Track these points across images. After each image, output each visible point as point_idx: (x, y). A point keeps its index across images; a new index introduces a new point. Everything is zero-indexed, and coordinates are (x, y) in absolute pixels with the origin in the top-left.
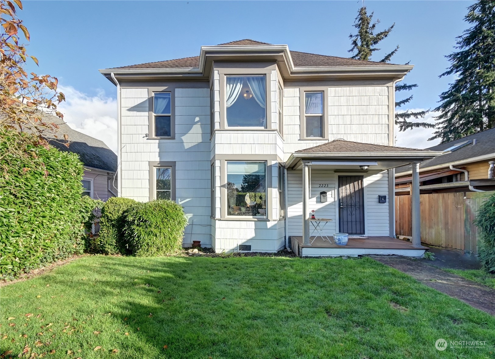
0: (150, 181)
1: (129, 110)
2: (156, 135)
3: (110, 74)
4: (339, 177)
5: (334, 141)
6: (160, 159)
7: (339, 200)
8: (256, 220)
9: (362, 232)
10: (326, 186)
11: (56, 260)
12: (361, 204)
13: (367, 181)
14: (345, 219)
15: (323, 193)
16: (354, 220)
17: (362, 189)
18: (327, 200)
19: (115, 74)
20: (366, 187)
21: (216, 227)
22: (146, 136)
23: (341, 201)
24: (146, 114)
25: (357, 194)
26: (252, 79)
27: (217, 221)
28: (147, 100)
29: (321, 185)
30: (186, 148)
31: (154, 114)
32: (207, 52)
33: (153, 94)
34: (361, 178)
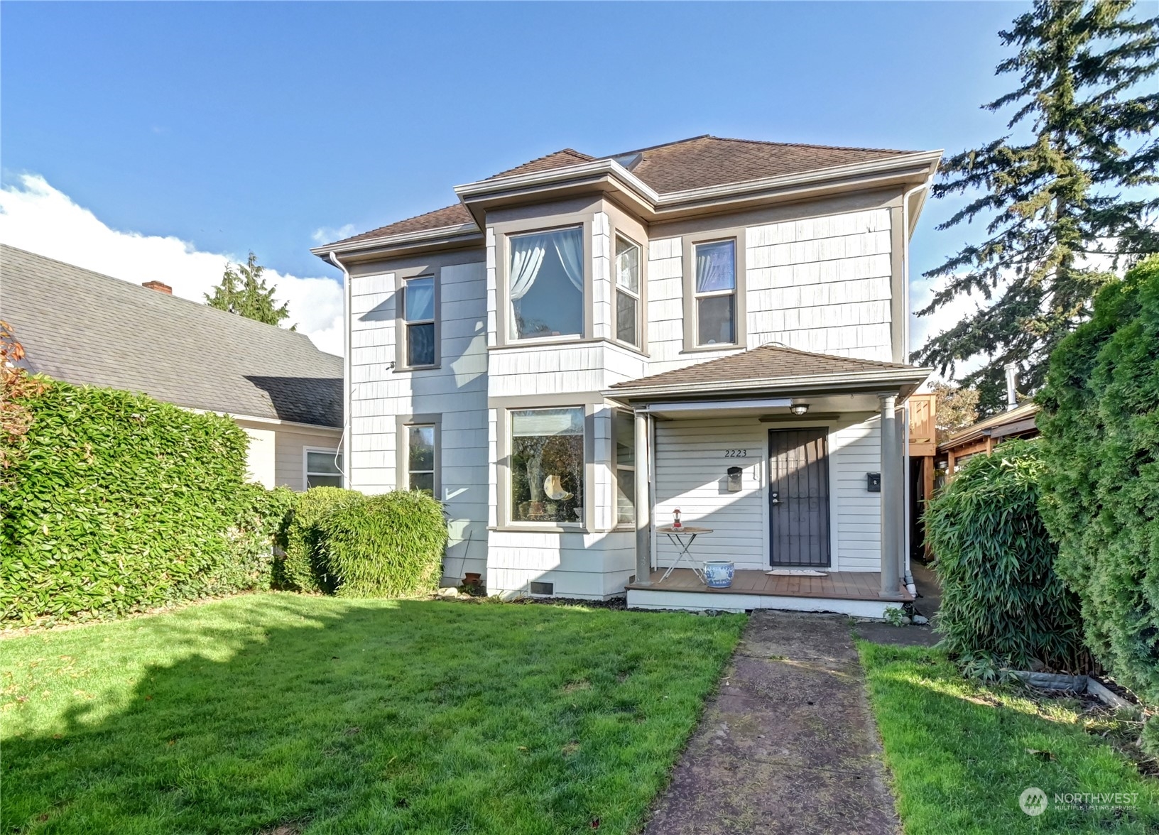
0: (398, 452)
1: (362, 319)
2: (409, 364)
3: (328, 255)
4: (771, 432)
5: (759, 349)
6: (414, 410)
7: (771, 485)
8: (561, 530)
9: (824, 561)
10: (742, 454)
11: (203, 595)
12: (823, 494)
13: (837, 440)
14: (785, 531)
15: (735, 472)
16: (804, 532)
17: (825, 459)
18: (740, 486)
19: (337, 254)
20: (837, 453)
21: (490, 544)
22: (392, 367)
23: (775, 489)
24: (392, 323)
25: (813, 471)
26: (562, 236)
27: (491, 532)
28: (392, 296)
29: (731, 453)
30: (459, 385)
31: (404, 323)
32: (466, 197)
33: (404, 283)
34: (822, 433)
